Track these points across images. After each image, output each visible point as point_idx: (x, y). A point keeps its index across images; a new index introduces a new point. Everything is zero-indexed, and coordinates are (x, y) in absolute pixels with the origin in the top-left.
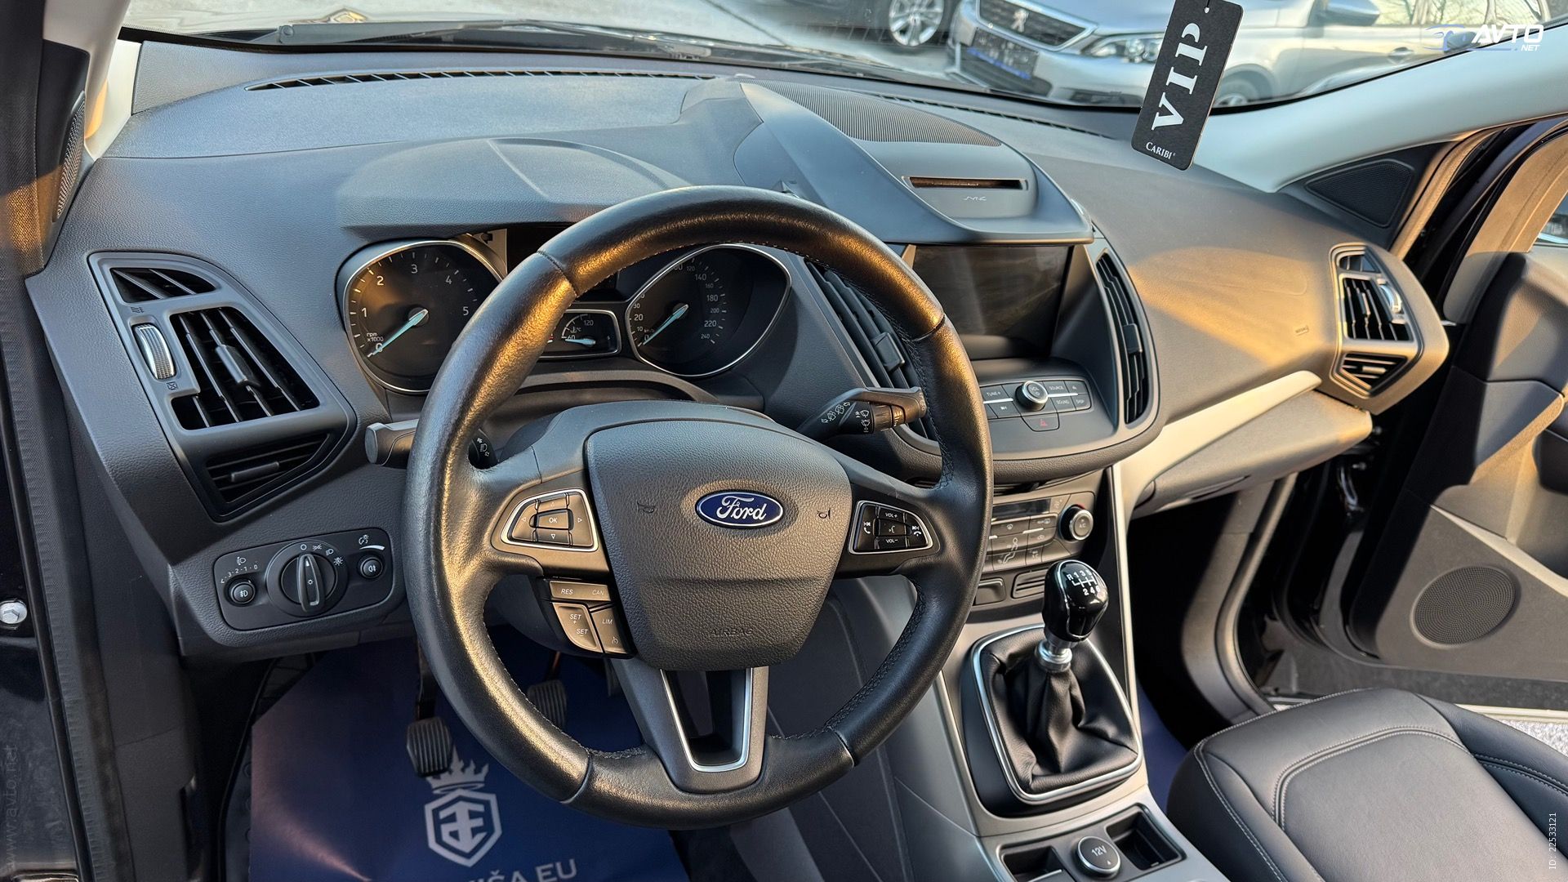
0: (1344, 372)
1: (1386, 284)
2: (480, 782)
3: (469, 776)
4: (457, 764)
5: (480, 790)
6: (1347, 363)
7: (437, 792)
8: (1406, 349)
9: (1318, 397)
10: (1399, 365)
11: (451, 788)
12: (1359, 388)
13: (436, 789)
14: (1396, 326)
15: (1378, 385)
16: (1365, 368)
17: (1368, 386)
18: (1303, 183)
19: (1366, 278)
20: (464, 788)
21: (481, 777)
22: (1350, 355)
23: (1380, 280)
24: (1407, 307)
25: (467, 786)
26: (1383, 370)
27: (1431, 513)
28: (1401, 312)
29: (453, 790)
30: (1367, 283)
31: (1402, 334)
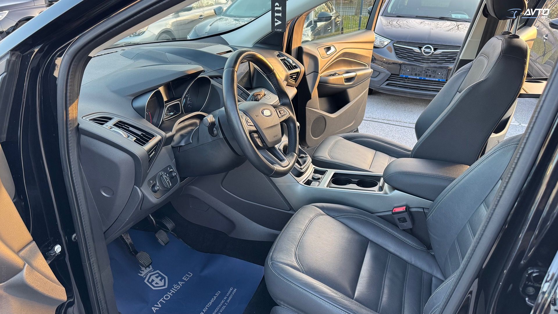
0: (290, 79)
1: (287, 58)
2: (152, 269)
3: (148, 269)
4: (143, 269)
5: (153, 271)
6: (290, 76)
7: (144, 277)
8: (297, 70)
9: (287, 86)
10: (298, 74)
11: (147, 274)
12: (292, 81)
13: (143, 276)
14: (294, 66)
15: (296, 79)
16: (293, 77)
17: (294, 81)
18: (258, 43)
19: (283, 58)
20: (150, 273)
21: (151, 268)
22: (290, 75)
23: (286, 58)
24: (293, 62)
25: (150, 272)
26: (296, 76)
27: (306, 109)
28: (293, 63)
29: (148, 274)
30: (284, 59)
31: (295, 67)
